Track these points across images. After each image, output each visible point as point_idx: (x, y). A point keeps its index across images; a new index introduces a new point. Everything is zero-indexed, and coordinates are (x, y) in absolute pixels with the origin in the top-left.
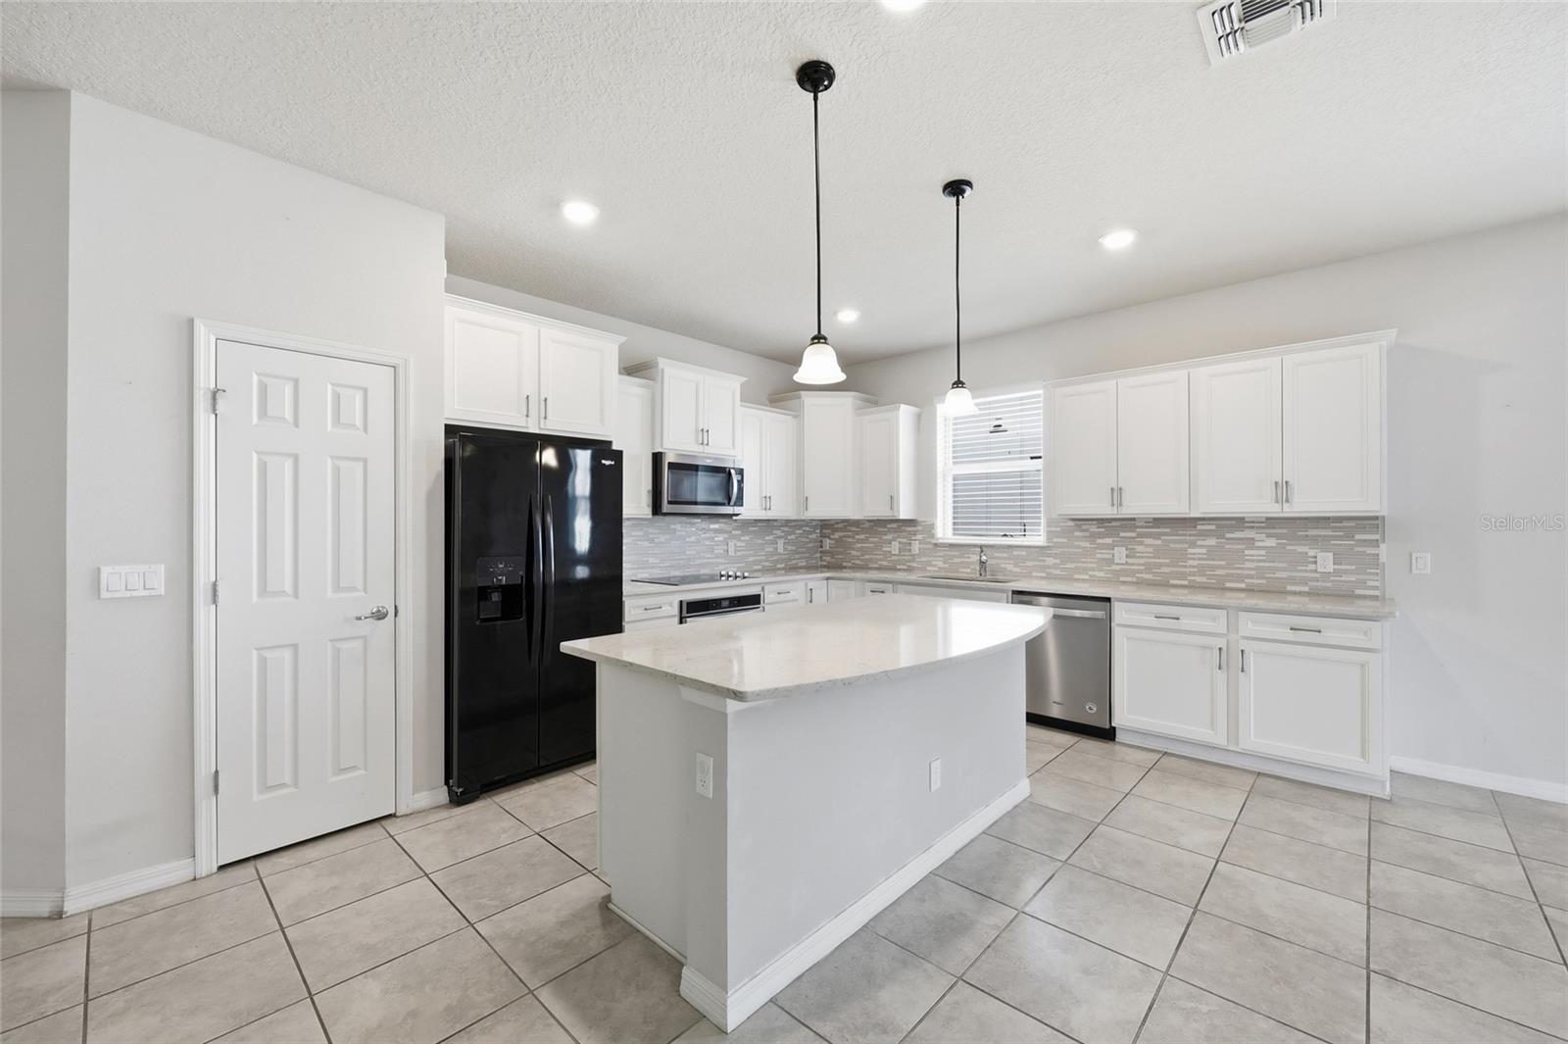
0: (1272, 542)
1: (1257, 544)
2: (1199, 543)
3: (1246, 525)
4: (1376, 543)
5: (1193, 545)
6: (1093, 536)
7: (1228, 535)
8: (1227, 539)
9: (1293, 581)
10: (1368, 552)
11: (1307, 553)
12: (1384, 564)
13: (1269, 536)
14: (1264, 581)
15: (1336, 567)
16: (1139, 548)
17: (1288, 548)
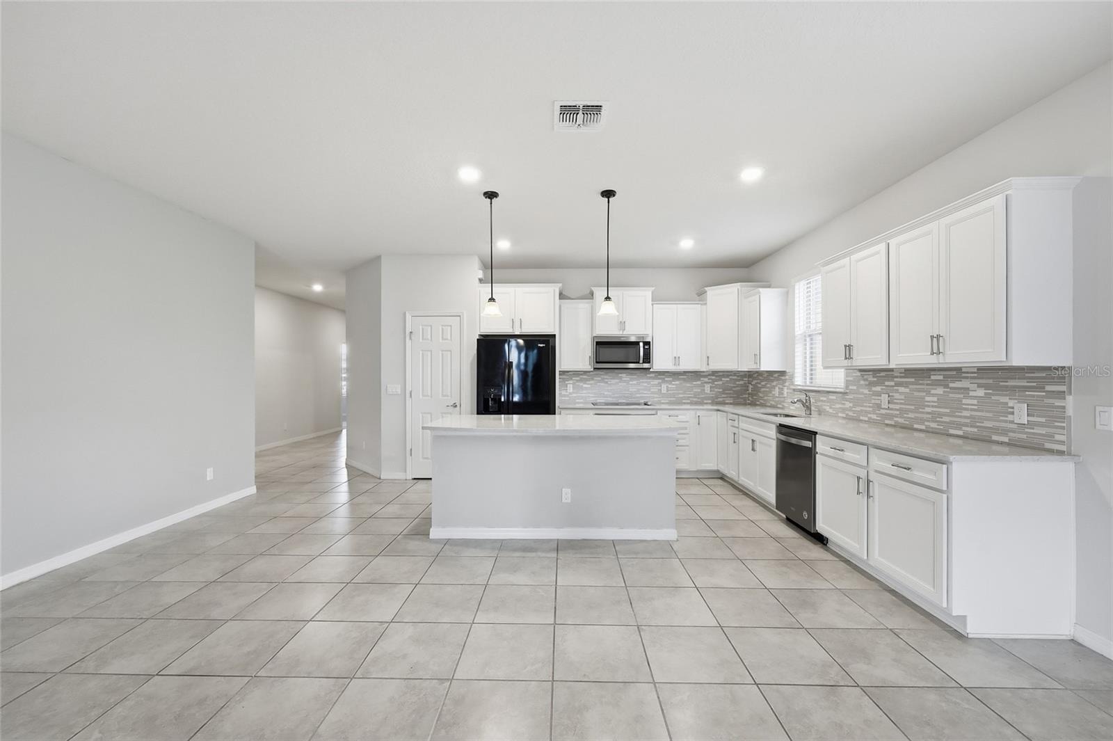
0: (981, 392)
1: (972, 394)
2: (933, 392)
3: (964, 375)
4: (1061, 395)
5: (929, 393)
6: (871, 384)
7: (951, 385)
8: (951, 388)
9: (996, 430)
10: (1056, 404)
11: (1007, 403)
12: (1070, 416)
13: (980, 386)
14: (976, 430)
15: (1031, 419)
16: (897, 396)
17: (993, 398)
